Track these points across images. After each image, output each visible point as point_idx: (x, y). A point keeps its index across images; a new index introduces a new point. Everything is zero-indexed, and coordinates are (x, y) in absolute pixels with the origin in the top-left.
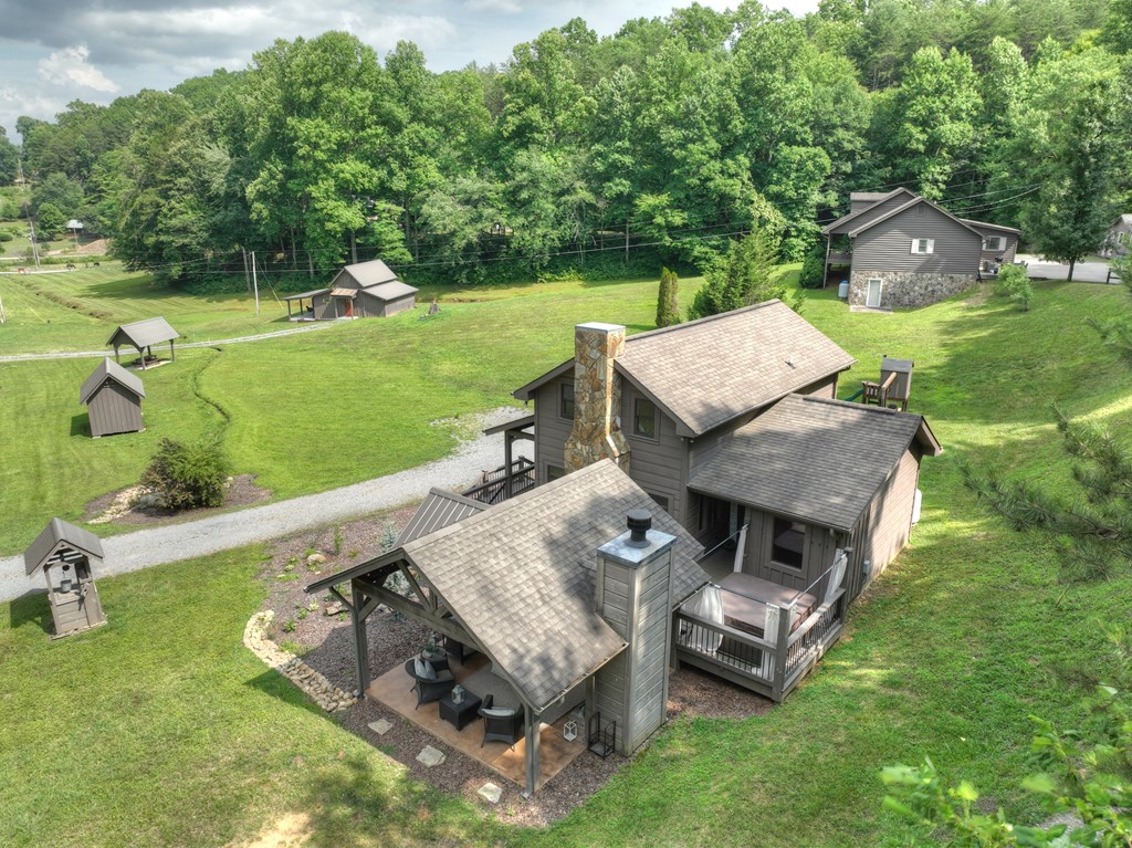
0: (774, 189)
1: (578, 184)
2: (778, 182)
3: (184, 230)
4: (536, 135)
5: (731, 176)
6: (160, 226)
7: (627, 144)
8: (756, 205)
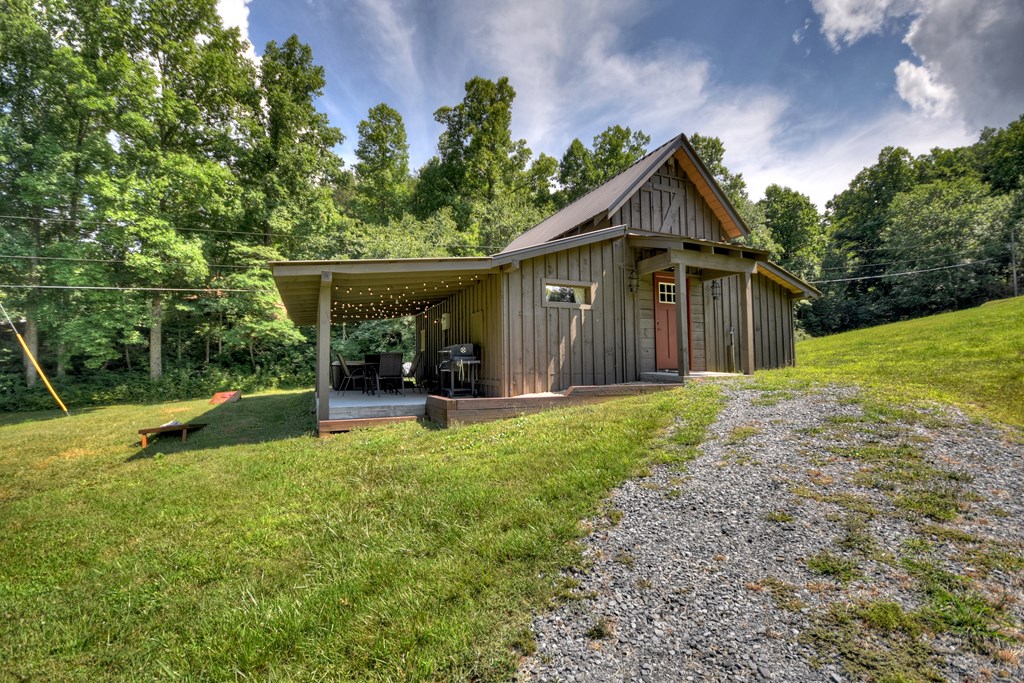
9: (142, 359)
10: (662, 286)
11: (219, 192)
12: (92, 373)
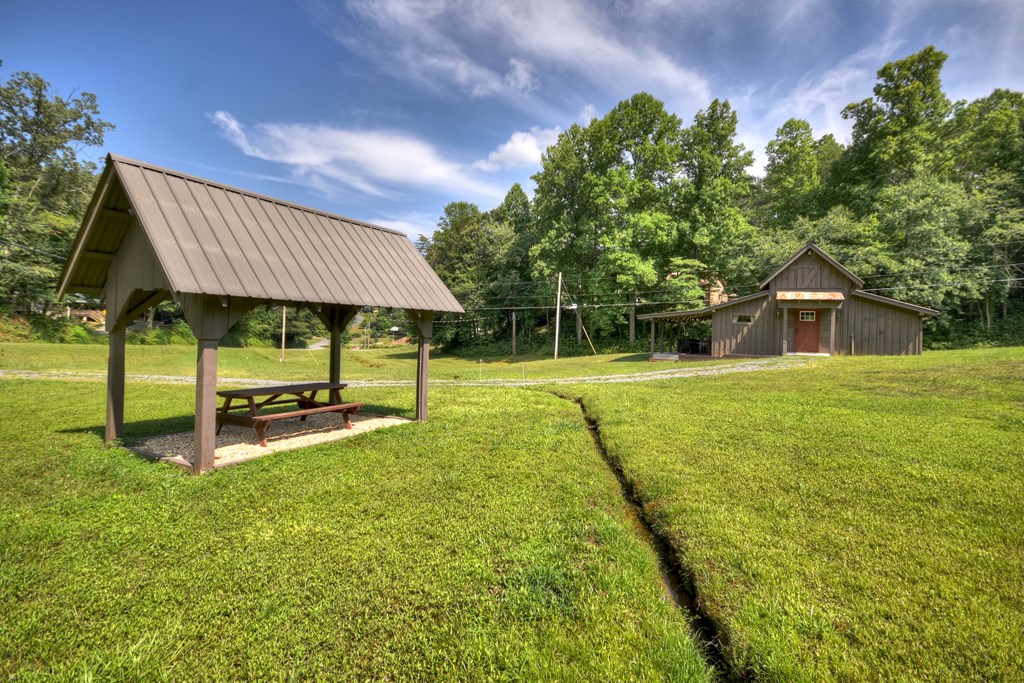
9: (625, 331)
10: (803, 314)
11: (662, 229)
12: (604, 338)
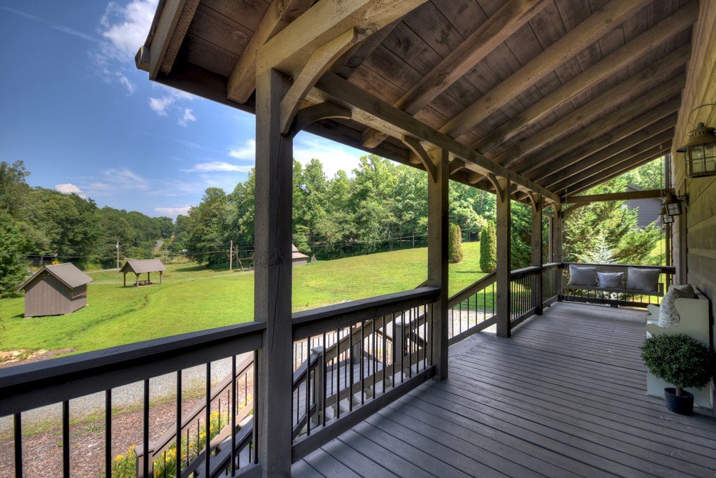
0: (487, 213)
1: (389, 214)
2: (489, 211)
3: (212, 240)
4: (371, 194)
5: (465, 208)
6: (203, 239)
7: (413, 196)
8: (478, 221)
